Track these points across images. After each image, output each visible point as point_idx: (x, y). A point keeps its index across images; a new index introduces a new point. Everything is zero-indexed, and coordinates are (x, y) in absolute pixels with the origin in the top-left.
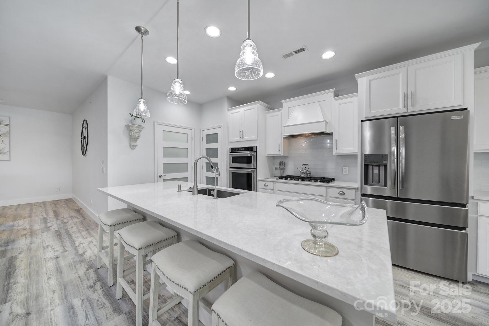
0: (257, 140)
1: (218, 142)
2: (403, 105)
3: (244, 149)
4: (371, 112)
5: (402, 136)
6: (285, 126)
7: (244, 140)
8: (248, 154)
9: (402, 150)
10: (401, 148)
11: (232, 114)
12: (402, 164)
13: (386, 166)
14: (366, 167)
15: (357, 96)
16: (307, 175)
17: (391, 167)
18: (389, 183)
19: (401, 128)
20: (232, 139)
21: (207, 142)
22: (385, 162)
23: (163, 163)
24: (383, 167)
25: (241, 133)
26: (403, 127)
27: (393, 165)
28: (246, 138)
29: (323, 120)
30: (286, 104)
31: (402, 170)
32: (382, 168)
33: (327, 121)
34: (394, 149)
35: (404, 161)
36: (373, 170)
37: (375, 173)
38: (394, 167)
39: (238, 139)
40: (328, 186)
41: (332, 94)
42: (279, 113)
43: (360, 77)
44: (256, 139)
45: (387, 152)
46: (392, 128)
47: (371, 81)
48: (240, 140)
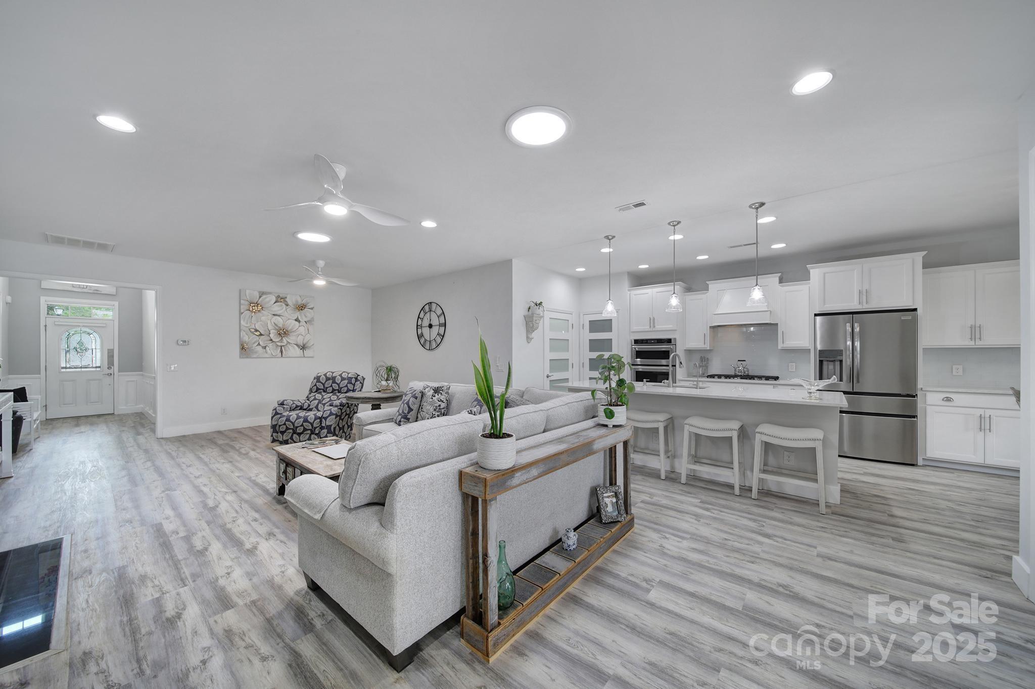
0: (676, 330)
1: (611, 331)
2: (858, 302)
3: (656, 341)
4: (826, 306)
5: (857, 329)
6: (715, 314)
7: (656, 330)
8: (663, 347)
9: (857, 344)
10: (856, 343)
11: (635, 295)
12: (857, 359)
13: (841, 361)
14: (821, 362)
15: (809, 283)
16: (745, 373)
17: (847, 362)
18: (845, 377)
19: (856, 325)
20: (635, 328)
21: (591, 331)
22: (839, 358)
23: (550, 360)
24: (839, 362)
25: (652, 322)
26: (858, 324)
27: (848, 360)
28: (658, 327)
29: (767, 310)
30: (714, 286)
31: (857, 366)
32: (838, 364)
33: (771, 310)
34: (849, 343)
35: (859, 356)
36: (828, 365)
37: (830, 368)
38: (849, 362)
39: (647, 328)
40: (776, 384)
41: (777, 279)
42: (703, 296)
43: (813, 268)
44: (675, 328)
45: (842, 347)
46: (847, 324)
47: (825, 274)
48: (650, 330)
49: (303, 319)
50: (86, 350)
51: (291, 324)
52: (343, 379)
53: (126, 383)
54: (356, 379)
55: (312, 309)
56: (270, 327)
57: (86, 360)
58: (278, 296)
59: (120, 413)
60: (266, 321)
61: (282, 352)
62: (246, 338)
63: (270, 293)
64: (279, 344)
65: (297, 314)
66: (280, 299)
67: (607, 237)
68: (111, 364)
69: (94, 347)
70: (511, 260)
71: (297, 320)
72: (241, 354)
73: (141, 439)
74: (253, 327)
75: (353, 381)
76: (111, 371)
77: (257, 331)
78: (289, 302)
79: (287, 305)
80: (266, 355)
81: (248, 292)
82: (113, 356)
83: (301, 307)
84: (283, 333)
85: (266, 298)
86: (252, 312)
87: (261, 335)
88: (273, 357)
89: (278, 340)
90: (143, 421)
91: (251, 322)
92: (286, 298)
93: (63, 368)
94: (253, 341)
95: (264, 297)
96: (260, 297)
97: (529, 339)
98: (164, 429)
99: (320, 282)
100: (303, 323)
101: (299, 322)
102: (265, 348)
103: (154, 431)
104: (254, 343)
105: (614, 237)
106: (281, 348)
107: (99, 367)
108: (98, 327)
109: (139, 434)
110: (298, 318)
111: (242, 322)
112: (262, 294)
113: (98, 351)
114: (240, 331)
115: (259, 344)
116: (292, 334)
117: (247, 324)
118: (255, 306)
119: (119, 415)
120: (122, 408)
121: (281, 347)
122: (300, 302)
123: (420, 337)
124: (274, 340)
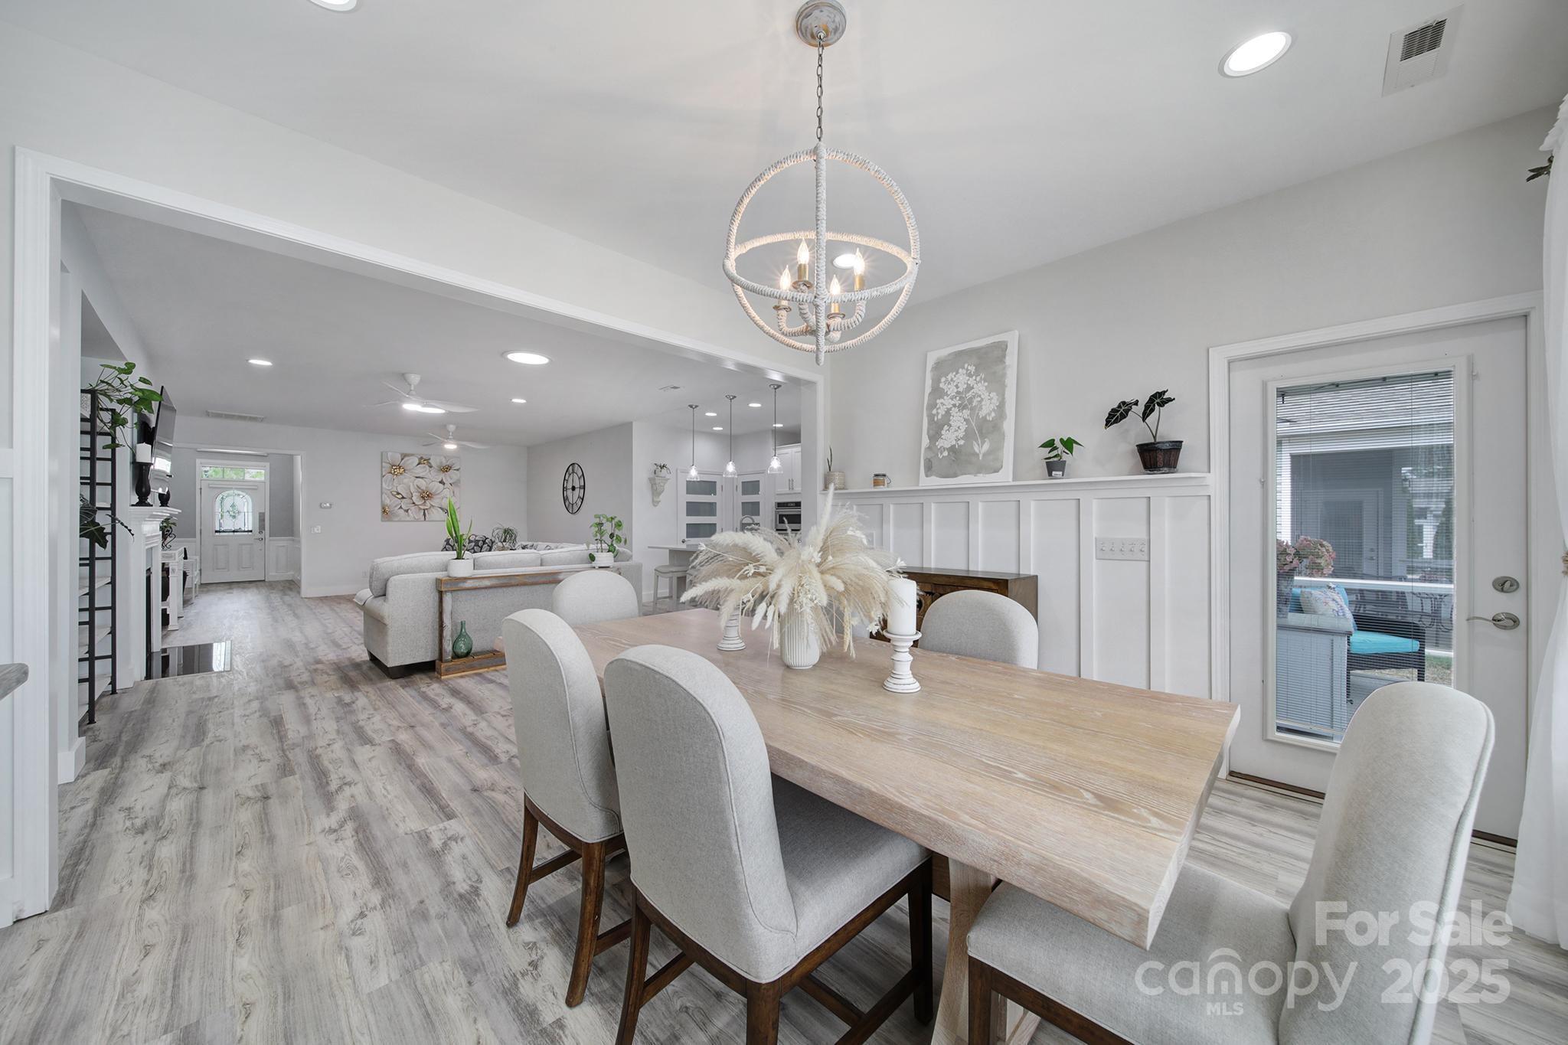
49: (447, 481)
50: (239, 512)
51: (435, 487)
52: (470, 542)
53: (277, 546)
54: (484, 542)
55: (458, 470)
56: (412, 490)
57: (239, 524)
58: (422, 458)
59: (271, 579)
60: (407, 483)
61: (424, 515)
62: (387, 501)
63: (412, 455)
64: (422, 507)
65: (441, 476)
66: (424, 461)
67: (691, 406)
68: (262, 528)
69: (246, 511)
70: (631, 423)
71: (441, 482)
72: (382, 517)
73: (287, 598)
74: (395, 490)
75: (480, 543)
76: (262, 536)
77: (398, 494)
78: (433, 464)
79: (431, 467)
80: (408, 519)
81: (389, 454)
82: (264, 520)
83: (446, 469)
84: (426, 496)
85: (408, 460)
86: (394, 474)
87: (403, 498)
88: (417, 520)
89: (420, 503)
90: (292, 587)
91: (392, 484)
92: (429, 459)
93: (216, 532)
94: (394, 505)
95: (406, 459)
96: (402, 459)
97: (655, 503)
98: (307, 590)
99: (451, 446)
100: (447, 485)
101: (444, 484)
102: (407, 511)
103: (299, 593)
104: (396, 506)
105: (696, 406)
106: (424, 512)
107: (251, 531)
108: (250, 488)
109: (285, 595)
110: (442, 480)
111: (384, 484)
112: (404, 456)
113: (250, 514)
114: (382, 493)
115: (401, 507)
116: (438, 496)
117: (388, 486)
118: (396, 469)
119: (269, 582)
120: (273, 575)
121: (424, 510)
122: (445, 463)
123: (565, 499)
124: (416, 503)
